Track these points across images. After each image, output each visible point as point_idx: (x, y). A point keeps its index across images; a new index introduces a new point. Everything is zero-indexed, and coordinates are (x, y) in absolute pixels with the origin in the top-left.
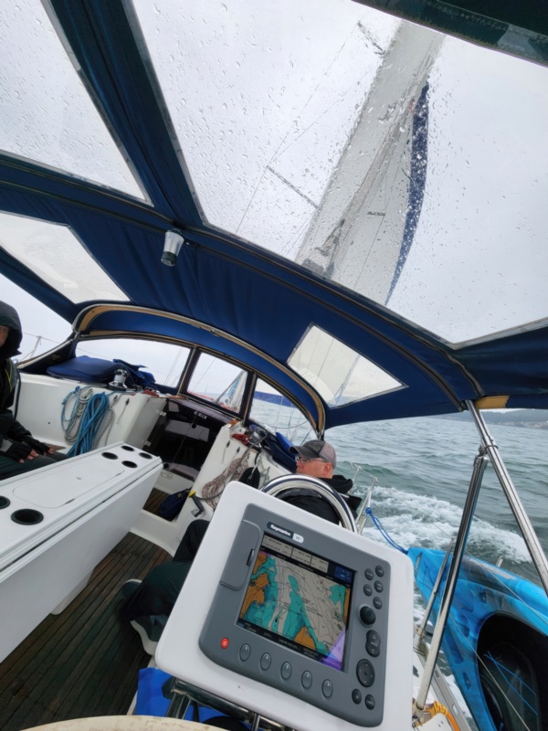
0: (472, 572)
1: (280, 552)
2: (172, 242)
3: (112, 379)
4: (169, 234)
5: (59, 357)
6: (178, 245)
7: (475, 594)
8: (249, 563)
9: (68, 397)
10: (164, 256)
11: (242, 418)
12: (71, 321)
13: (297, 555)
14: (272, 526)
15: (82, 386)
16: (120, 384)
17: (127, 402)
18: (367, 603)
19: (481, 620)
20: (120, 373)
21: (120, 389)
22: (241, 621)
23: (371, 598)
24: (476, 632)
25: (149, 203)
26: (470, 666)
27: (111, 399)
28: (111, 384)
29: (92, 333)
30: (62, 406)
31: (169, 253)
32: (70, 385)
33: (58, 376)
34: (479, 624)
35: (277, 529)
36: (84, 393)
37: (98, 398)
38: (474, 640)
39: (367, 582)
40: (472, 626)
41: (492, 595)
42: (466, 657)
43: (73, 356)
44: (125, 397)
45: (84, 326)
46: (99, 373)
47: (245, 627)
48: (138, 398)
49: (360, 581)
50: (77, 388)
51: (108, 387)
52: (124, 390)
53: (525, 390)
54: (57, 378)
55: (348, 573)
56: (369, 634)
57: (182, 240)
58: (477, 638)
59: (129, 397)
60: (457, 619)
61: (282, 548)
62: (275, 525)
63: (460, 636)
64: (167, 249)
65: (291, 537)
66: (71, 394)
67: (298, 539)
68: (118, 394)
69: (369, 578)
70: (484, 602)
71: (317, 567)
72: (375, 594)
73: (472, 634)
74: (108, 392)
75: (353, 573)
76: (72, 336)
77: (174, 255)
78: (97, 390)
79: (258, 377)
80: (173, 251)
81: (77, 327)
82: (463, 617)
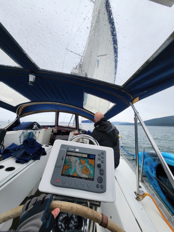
0: (151, 155)
1: (73, 155)
2: (32, 78)
3: (33, 127)
4: (30, 75)
5: (15, 124)
6: (34, 78)
7: (152, 160)
8: (63, 159)
9: (21, 135)
10: (29, 83)
11: (77, 129)
12: (15, 112)
13: (78, 155)
14: (69, 149)
15: (24, 131)
16: (36, 128)
17: (39, 132)
18: (99, 162)
19: (156, 167)
20: (35, 124)
21: (36, 129)
22: (62, 175)
23: (100, 161)
24: (155, 171)
25: (21, 67)
26: (155, 181)
27: (34, 133)
28: (33, 128)
29: (23, 115)
30: (19, 138)
31: (31, 81)
32: (21, 131)
33: (17, 130)
34: (155, 169)
35: (70, 149)
36: (25, 133)
37: (30, 133)
38: (155, 174)
39: (99, 157)
40: (153, 170)
41: (156, 159)
42: (154, 179)
43: (20, 123)
44: (38, 131)
45: (20, 113)
46: (28, 126)
47: (64, 176)
48: (42, 131)
49: (97, 157)
50: (23, 132)
51: (32, 130)
52: (38, 129)
53: (142, 93)
54: (16, 130)
55: (94, 156)
56: (100, 170)
57: (35, 77)
58: (155, 173)
59: (40, 131)
60: (149, 169)
61: (73, 154)
62: (70, 148)
63: (151, 174)
64: (30, 80)
65: (75, 150)
66: (21, 134)
67: (77, 150)
68: (36, 131)
69: (99, 156)
70: (155, 162)
71: (84, 156)
72: (102, 159)
73: (154, 172)
74: (32, 131)
75: (95, 155)
76: (17, 117)
77: (33, 82)
78: (29, 131)
79: (78, 115)
80: (32, 81)
81: (18, 114)
82: (151, 168)
